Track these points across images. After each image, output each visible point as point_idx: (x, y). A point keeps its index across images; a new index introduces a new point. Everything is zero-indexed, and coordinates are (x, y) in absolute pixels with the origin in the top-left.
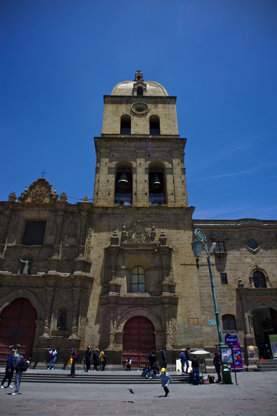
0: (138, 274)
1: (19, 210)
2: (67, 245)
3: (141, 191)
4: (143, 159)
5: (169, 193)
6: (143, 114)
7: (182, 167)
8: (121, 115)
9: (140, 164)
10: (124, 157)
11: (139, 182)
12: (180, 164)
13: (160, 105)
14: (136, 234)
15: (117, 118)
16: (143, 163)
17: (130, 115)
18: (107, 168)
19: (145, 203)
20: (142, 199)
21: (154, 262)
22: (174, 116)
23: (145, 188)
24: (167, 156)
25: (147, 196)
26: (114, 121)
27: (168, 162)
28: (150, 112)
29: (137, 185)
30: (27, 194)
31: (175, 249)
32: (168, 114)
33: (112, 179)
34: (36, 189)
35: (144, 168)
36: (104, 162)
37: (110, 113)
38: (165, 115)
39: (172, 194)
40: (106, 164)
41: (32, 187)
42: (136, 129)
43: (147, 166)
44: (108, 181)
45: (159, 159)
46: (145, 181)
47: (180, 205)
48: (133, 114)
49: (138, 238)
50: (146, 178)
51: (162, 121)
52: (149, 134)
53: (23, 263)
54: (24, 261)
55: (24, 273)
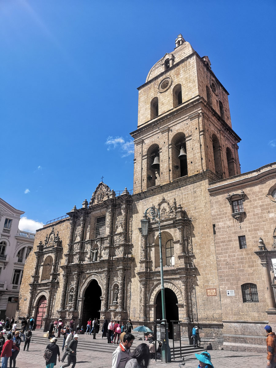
0: (171, 248)
2: (116, 233)
3: (166, 169)
4: (166, 137)
5: (189, 162)
6: (167, 90)
7: (199, 130)
8: (150, 101)
9: (165, 143)
10: (152, 142)
11: (164, 161)
12: (198, 128)
13: (181, 70)
14: (162, 211)
15: (148, 106)
16: (166, 141)
17: (158, 96)
18: (141, 157)
19: (169, 179)
20: (167, 177)
21: (176, 235)
22: (194, 75)
23: (168, 165)
24: (187, 124)
25: (171, 172)
26: (146, 109)
27: (187, 131)
28: (173, 83)
29: (163, 165)
30: (93, 199)
31: (194, 218)
32: (188, 77)
33: (145, 166)
34: (98, 192)
35: (168, 145)
36: (138, 152)
37: (143, 103)
38: (186, 79)
39: (192, 162)
40: (140, 153)
41: (96, 192)
42: (162, 108)
43: (170, 143)
44: (142, 169)
45: (179, 131)
46: (169, 158)
47: (198, 171)
48: (159, 94)
49: (163, 215)
50: (170, 155)
51: (184, 88)
52: (172, 108)
53: (93, 253)
54: (94, 251)
55: (93, 261)
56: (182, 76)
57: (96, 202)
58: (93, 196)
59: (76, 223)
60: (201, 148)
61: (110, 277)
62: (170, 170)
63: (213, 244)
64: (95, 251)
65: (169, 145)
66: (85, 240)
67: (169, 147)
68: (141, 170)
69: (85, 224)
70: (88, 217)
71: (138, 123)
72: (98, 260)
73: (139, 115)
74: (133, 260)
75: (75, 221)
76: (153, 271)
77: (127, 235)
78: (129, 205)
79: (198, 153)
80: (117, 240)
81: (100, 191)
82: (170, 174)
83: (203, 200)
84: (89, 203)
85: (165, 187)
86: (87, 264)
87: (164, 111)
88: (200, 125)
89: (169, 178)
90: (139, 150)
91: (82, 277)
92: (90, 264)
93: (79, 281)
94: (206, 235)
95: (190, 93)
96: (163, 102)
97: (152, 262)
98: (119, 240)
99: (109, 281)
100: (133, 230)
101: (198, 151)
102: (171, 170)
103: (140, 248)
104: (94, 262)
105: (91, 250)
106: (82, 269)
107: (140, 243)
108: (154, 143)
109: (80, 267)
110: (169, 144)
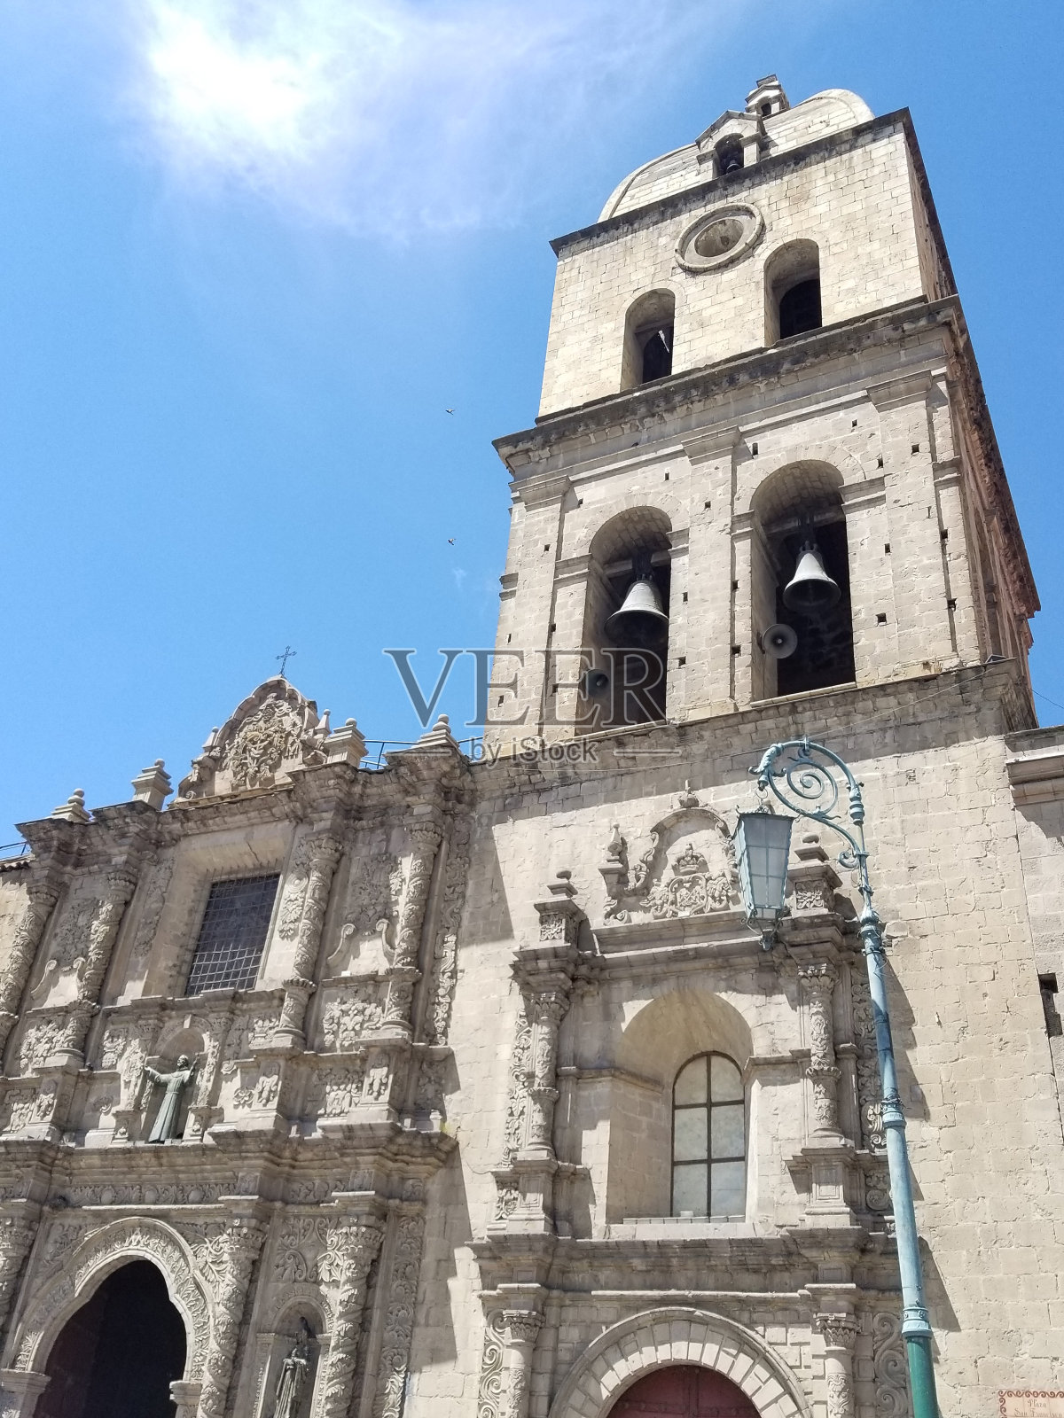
0: (710, 1105)
1: (176, 840)
2: (345, 974)
3: (712, 641)
4: (720, 474)
5: (863, 616)
6: (733, 261)
7: (934, 458)
8: (627, 305)
9: (708, 505)
10: (629, 495)
11: (697, 597)
12: (924, 446)
13: (820, 183)
14: (674, 868)
15: (611, 325)
16: (721, 496)
17: (672, 288)
18: (552, 566)
19: (732, 697)
20: (716, 681)
21: (772, 1018)
22: (897, 210)
23: (728, 621)
24: (855, 424)
25: (744, 659)
26: (596, 339)
27: (857, 456)
28: (768, 236)
29: (689, 616)
30: (210, 763)
31: (902, 928)
32: (861, 215)
33: (570, 615)
34: (248, 731)
35: (728, 520)
36: (536, 542)
37: (577, 314)
38: (848, 223)
39: (882, 618)
40: (547, 548)
41: (232, 728)
42: (696, 344)
43: (743, 507)
44: (553, 628)
45: (802, 456)
46: (734, 586)
47: (926, 665)
48: (681, 276)
49: (684, 891)
50: (737, 568)
51: (831, 260)
52: (761, 344)
53: (160, 1088)
54: (164, 1077)
55: (154, 1135)
56: (822, 209)
57: (223, 783)
58: (212, 748)
59: (67, 893)
60: (943, 546)
61: (262, 1249)
62: (736, 650)
63: (1042, 1097)
64: (174, 1079)
65: (737, 520)
66: (114, 1001)
67: (732, 530)
68: (546, 635)
69: (127, 904)
70: (158, 863)
71: (544, 402)
72: (188, 1132)
73: (550, 364)
74: (445, 1152)
75: (66, 878)
76: (597, 1237)
77: (422, 991)
78: (454, 816)
79: (927, 570)
80: (345, 1020)
81: (261, 723)
82: (739, 672)
83: (966, 824)
84: (175, 786)
85: (707, 734)
86: (104, 1153)
87: (709, 358)
88: (938, 433)
89: (732, 690)
90: (544, 531)
91: (56, 1234)
92: (129, 1151)
93: (26, 1259)
94: (996, 1038)
95: (871, 286)
96: (705, 314)
97: (585, 1176)
98: (359, 1018)
99: (252, 1281)
100: (460, 966)
101: (926, 562)
102: (746, 647)
103: (504, 1080)
104: (158, 1141)
105: (149, 1064)
106: (63, 1186)
107: (506, 1051)
108: (637, 502)
109: (52, 1165)
110: (738, 513)
